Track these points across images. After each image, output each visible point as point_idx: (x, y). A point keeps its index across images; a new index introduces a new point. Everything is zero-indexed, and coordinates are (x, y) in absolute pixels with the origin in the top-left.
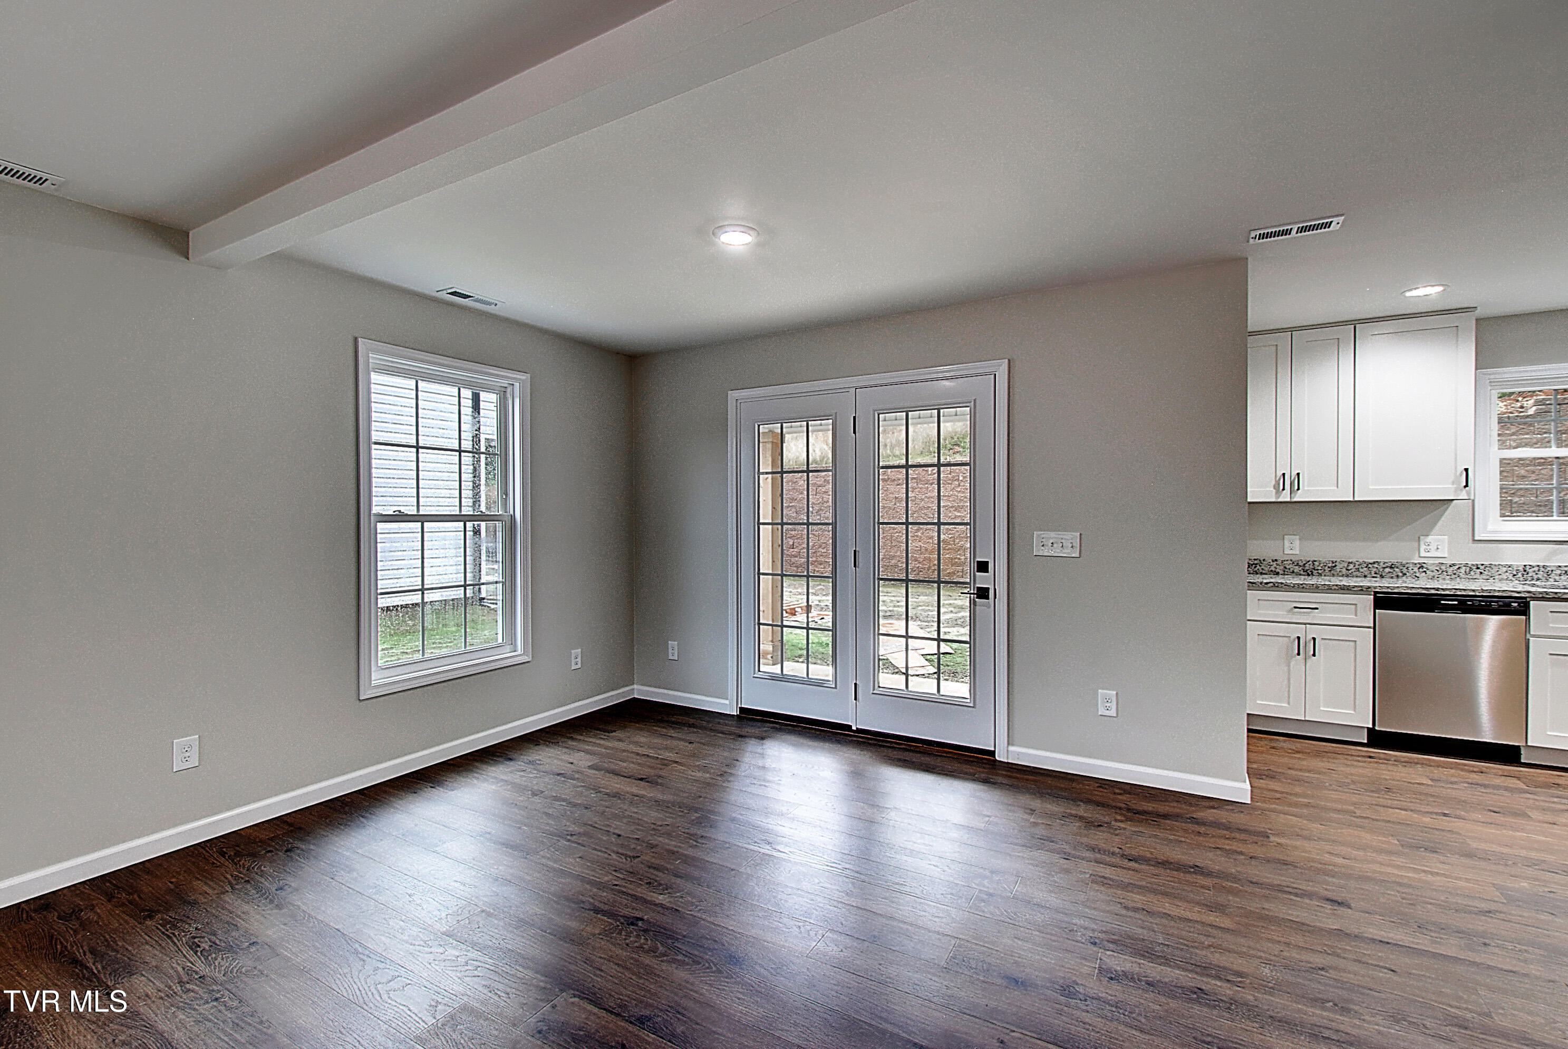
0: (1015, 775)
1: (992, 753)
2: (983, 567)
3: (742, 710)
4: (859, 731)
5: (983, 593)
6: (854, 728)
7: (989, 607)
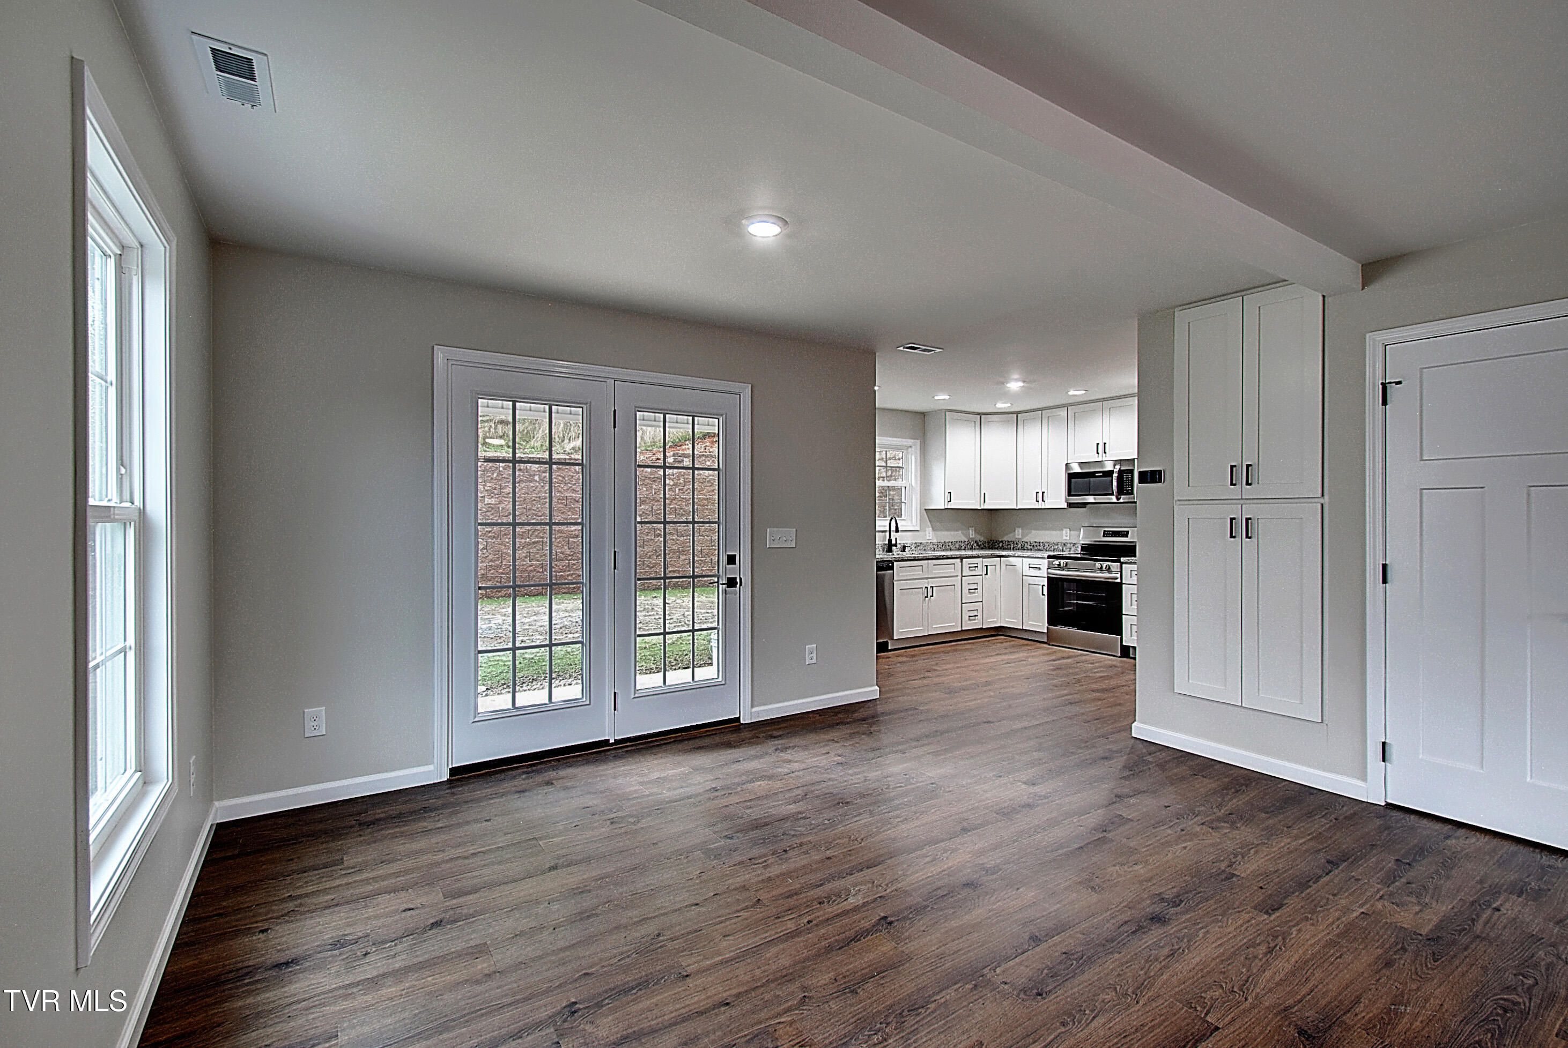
0: (782, 725)
1: (738, 719)
2: (731, 560)
3: (453, 771)
4: (617, 742)
5: (732, 583)
6: (612, 741)
7: (735, 595)
